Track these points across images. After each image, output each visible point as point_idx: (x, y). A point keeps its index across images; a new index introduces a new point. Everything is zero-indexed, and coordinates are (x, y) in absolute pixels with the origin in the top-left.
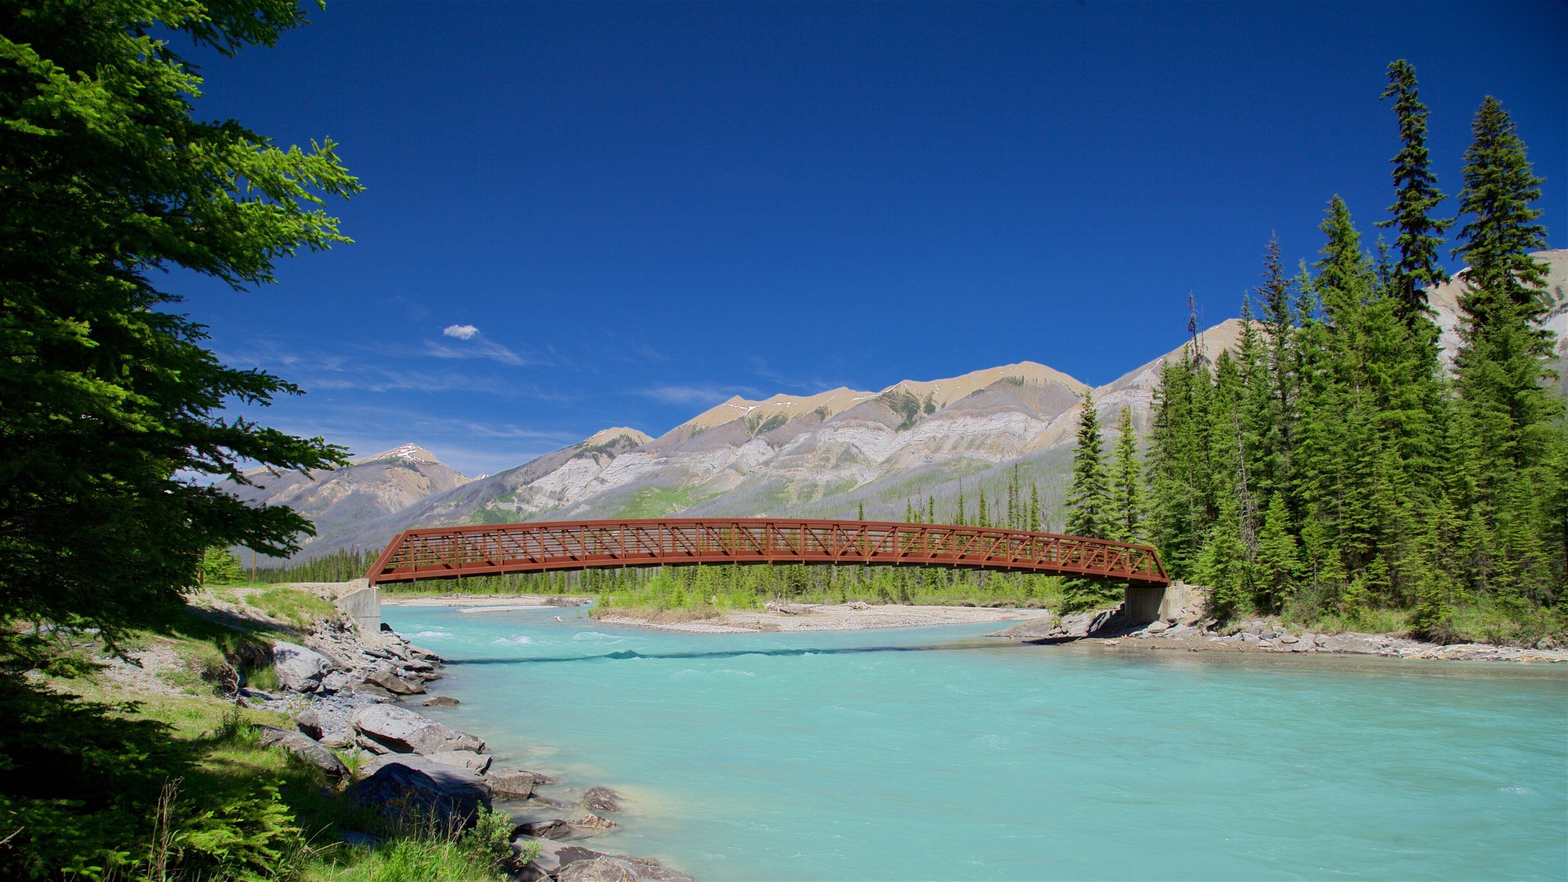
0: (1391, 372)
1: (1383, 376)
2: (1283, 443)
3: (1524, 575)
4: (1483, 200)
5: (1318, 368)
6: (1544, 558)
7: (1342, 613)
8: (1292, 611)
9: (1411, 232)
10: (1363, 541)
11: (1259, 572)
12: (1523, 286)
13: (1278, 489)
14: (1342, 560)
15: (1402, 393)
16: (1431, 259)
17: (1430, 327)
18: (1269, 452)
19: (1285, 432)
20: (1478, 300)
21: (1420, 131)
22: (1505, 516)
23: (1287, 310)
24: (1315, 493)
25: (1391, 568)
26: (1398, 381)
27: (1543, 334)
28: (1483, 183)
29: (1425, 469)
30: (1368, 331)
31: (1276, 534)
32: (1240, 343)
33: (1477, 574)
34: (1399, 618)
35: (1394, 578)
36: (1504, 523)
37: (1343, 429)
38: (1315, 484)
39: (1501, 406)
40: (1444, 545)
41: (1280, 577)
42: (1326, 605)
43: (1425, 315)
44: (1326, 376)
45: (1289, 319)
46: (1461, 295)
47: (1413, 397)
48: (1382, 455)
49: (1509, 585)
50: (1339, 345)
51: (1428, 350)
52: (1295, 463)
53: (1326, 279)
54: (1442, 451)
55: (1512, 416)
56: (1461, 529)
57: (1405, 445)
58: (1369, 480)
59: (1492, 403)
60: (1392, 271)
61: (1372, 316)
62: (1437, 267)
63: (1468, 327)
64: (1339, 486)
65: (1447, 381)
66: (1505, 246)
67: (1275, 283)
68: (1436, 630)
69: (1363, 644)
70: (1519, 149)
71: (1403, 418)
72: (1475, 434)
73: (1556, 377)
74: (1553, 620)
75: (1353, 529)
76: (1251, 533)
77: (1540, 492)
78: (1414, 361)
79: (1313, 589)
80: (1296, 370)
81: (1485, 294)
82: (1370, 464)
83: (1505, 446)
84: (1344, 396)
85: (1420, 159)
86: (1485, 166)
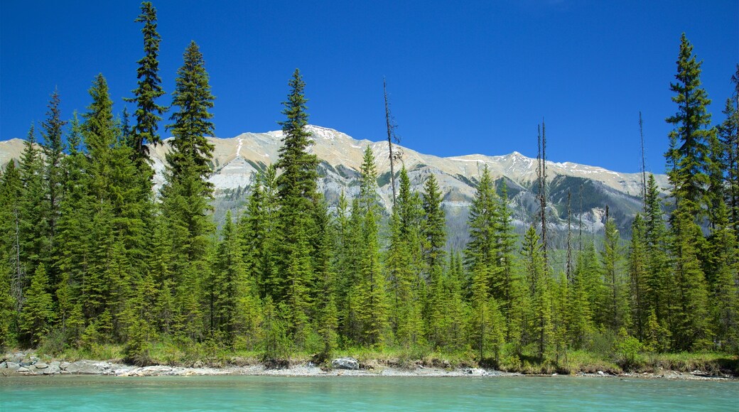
0: (124, 193)
1: (119, 195)
2: (48, 230)
3: (189, 324)
4: (185, 101)
5: (78, 184)
6: (200, 314)
7: (80, 347)
8: (45, 346)
9: (144, 109)
10: (97, 300)
11: (23, 318)
12: (201, 155)
13: (42, 261)
14: (83, 312)
15: (129, 207)
16: (154, 128)
17: (149, 169)
18: (38, 235)
19: (51, 222)
20: (177, 159)
21: (155, 49)
22: (181, 288)
23: (60, 141)
24: (68, 266)
25: (114, 317)
26: (128, 200)
27: (209, 184)
28: (186, 90)
29: (139, 256)
30: (113, 165)
31: (38, 292)
32: (24, 157)
33: (164, 323)
34: (116, 350)
35: (115, 324)
36: (181, 293)
37: (90, 226)
38: (68, 260)
39: (184, 223)
40: (146, 304)
41: (38, 322)
42: (69, 342)
43: (146, 161)
44: (83, 190)
45: (61, 147)
46: (168, 153)
47: (135, 211)
48: (114, 245)
49: (181, 330)
50: (92, 170)
51: (147, 183)
52: (56, 245)
53: (88, 126)
54: (149, 246)
55: (189, 230)
56: (157, 295)
57: (129, 240)
58: (104, 260)
59: (180, 221)
60: (131, 129)
61: (116, 156)
62: (157, 134)
63: (170, 173)
64: (85, 263)
65: (156, 204)
66: (195, 130)
67: (54, 121)
68: (139, 358)
69: (92, 367)
70: (206, 77)
71: (129, 223)
72: (169, 238)
73: (213, 210)
74: (202, 350)
75: (91, 292)
76: (20, 290)
77: (200, 275)
78: (138, 189)
79: (61, 331)
80: (63, 183)
81: (181, 156)
82: (106, 250)
83: (185, 246)
84: (93, 204)
85: (154, 66)
86: (188, 81)
